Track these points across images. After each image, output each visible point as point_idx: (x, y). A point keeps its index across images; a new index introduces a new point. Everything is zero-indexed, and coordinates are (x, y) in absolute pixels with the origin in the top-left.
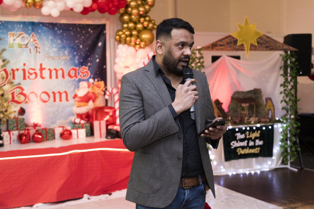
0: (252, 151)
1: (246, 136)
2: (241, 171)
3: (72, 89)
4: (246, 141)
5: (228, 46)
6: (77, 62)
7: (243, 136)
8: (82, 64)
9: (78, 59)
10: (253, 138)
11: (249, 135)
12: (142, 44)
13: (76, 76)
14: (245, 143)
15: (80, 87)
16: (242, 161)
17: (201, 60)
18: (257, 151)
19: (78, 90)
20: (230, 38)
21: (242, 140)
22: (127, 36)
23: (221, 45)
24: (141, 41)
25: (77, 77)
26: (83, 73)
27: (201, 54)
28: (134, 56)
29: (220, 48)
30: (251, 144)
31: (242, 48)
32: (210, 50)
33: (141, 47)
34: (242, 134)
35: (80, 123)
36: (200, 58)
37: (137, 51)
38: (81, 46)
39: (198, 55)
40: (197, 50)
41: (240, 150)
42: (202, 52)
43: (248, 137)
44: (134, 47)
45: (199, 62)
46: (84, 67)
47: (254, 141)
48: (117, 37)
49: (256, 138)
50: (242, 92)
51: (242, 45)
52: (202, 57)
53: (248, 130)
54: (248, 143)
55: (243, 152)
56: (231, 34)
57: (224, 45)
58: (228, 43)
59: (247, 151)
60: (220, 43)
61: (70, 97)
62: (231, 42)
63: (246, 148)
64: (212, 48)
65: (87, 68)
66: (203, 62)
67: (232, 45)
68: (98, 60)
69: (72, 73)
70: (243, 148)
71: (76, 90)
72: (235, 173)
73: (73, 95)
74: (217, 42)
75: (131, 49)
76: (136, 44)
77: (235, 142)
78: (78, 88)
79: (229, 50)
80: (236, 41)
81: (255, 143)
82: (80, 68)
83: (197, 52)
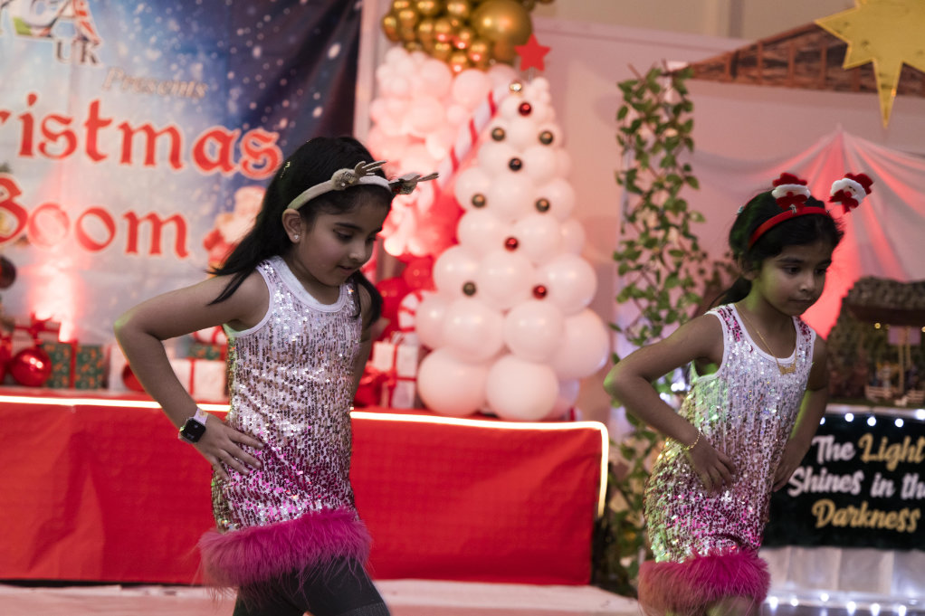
0: (884, 520)
1: (859, 451)
2: (823, 598)
3: (206, 209)
4: (859, 475)
5: (802, 67)
6: (233, 107)
7: (845, 452)
8: (253, 119)
9: (240, 101)
10: (892, 466)
11: (875, 450)
12: (479, 49)
13: (224, 161)
14: (852, 483)
15: (239, 207)
16: (835, 555)
17: (683, 118)
18: (908, 521)
19: (229, 219)
20: (814, 37)
21: (838, 468)
22: (421, 17)
23: (771, 64)
24: (477, 37)
25: (227, 168)
26: (255, 155)
27: (682, 92)
28: (446, 98)
29: (768, 72)
30: (881, 488)
31: (865, 81)
32: (722, 81)
33: (471, 64)
34: (840, 440)
35: (214, 342)
36: (678, 109)
37: (455, 74)
38: (257, 52)
39: (670, 96)
40: (667, 74)
41: (827, 509)
42: (688, 84)
43: (866, 457)
44: (447, 60)
45: (673, 124)
46: (260, 131)
47: (896, 477)
48: (390, 22)
49: (905, 467)
50: (894, 284)
51: (867, 68)
52: (685, 106)
53: (870, 430)
54: (866, 485)
55: (839, 518)
56: (819, 22)
57: (784, 65)
58: (802, 57)
59: (859, 517)
60: (769, 55)
61: (194, 241)
62: (817, 55)
63: (858, 506)
64: (734, 73)
65: (275, 136)
66: (690, 124)
67: (820, 65)
68: (318, 112)
69: (212, 150)
70: (842, 500)
71: (221, 218)
72: (795, 602)
73: (206, 234)
74: (754, 48)
75: (434, 70)
76: (455, 50)
77: (810, 470)
78: (230, 208)
79: (804, 86)
80: (839, 52)
81: (898, 486)
82: (243, 133)
83: (666, 83)
